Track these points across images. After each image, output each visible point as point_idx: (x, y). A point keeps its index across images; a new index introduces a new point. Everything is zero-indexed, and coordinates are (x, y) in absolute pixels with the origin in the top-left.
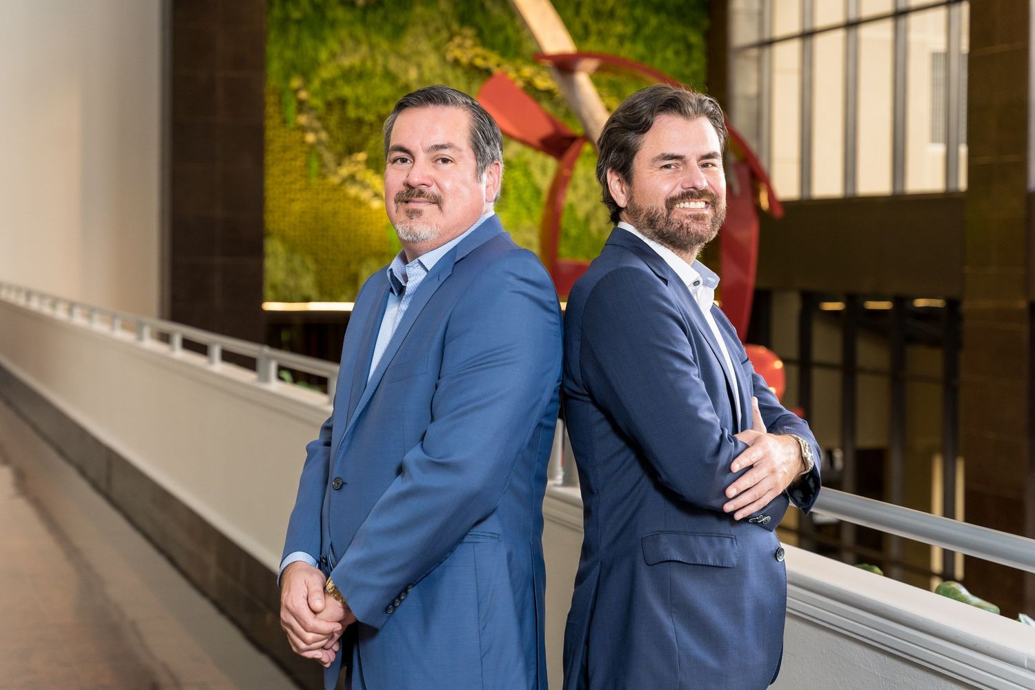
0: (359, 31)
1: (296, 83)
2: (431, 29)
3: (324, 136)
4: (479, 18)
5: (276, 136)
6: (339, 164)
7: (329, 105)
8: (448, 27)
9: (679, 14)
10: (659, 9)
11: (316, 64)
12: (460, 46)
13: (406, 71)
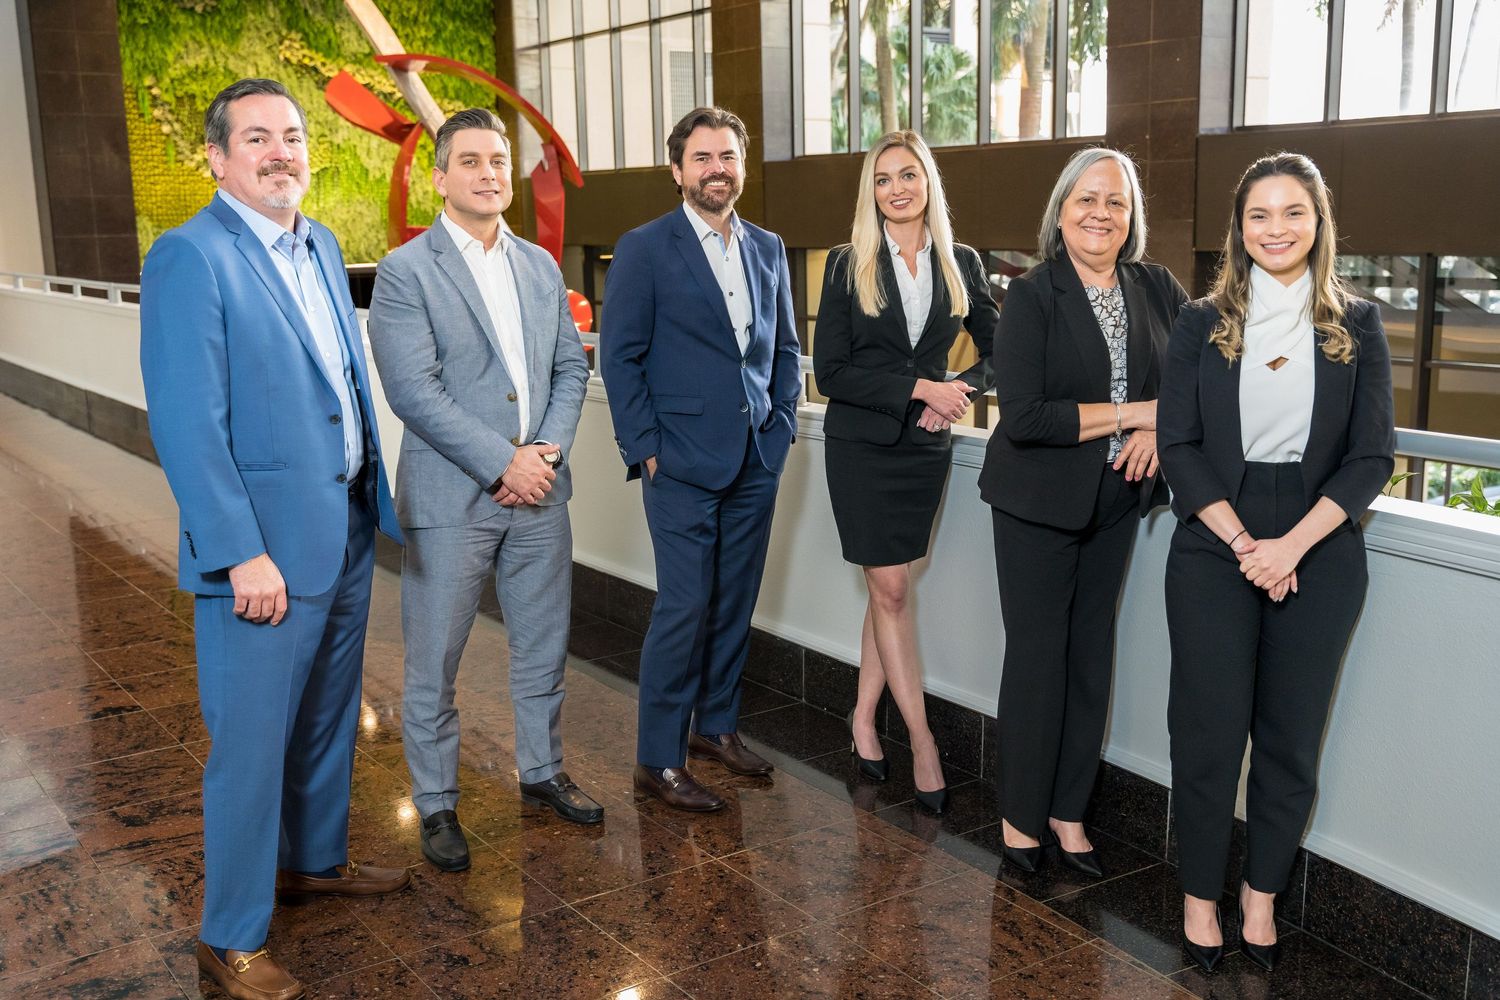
0: (201, 36)
1: (148, 81)
2: (263, 33)
3: (177, 126)
4: (303, 23)
5: (136, 129)
6: (194, 152)
7: (179, 99)
8: (279, 33)
9: (470, 20)
10: (454, 15)
11: (164, 64)
12: (289, 48)
13: (245, 69)
